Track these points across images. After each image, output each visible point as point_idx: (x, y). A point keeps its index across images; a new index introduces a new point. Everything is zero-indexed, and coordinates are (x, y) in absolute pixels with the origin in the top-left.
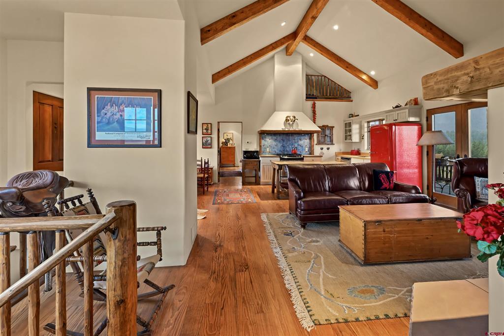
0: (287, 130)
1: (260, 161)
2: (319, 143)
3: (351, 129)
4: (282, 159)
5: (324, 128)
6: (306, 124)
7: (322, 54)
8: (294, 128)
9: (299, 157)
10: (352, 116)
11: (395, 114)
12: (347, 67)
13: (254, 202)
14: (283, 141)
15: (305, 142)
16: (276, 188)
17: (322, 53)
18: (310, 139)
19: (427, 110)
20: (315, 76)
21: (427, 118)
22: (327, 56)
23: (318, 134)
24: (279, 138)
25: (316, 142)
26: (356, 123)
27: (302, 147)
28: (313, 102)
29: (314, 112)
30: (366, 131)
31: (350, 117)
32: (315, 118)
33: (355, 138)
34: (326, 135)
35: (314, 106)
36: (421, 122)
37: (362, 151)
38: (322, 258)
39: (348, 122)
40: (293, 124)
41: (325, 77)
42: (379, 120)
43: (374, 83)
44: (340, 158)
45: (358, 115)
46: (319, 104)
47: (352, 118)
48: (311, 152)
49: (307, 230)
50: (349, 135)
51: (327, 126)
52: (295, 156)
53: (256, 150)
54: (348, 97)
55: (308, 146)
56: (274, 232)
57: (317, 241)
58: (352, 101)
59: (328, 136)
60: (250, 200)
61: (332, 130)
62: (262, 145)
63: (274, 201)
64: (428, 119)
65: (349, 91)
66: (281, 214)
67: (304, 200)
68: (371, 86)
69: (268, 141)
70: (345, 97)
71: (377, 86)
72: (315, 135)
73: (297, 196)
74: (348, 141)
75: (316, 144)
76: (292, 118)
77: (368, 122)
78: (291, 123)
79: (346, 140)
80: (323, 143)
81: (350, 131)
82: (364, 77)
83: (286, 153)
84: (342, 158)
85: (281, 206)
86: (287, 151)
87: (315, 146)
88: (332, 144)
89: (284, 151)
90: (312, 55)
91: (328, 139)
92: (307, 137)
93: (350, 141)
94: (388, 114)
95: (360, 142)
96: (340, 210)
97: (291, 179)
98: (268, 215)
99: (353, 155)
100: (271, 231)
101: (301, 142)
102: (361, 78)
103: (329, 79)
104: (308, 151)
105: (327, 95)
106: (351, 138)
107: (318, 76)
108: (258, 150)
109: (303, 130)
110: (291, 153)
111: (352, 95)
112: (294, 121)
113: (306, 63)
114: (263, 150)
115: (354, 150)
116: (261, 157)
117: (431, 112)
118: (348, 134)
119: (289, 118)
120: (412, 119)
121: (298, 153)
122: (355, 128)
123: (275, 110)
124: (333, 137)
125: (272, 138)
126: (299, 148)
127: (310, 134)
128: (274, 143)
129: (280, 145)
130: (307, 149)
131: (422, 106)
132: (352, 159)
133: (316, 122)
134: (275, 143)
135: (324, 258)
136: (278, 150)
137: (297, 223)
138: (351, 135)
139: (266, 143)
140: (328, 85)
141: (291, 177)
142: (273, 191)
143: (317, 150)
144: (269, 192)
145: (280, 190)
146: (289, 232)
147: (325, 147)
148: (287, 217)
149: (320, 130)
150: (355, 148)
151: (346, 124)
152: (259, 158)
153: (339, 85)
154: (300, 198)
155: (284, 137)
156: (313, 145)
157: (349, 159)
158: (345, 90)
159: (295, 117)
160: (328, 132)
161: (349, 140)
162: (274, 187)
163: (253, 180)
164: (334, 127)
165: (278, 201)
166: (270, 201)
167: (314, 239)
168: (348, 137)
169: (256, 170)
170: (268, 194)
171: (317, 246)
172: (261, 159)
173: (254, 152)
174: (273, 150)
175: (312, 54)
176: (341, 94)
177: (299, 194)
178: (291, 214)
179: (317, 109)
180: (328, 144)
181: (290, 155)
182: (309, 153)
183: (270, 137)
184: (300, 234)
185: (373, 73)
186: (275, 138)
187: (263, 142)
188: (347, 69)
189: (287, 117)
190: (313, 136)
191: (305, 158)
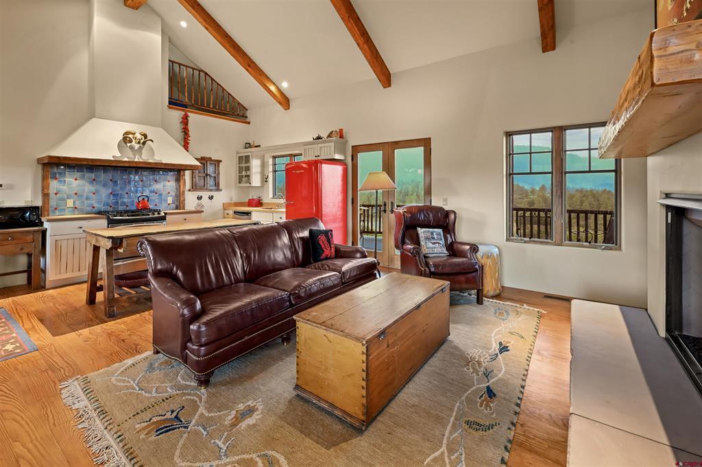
0: (126, 159)
1: (44, 233)
2: (194, 188)
3: (249, 167)
4: (112, 223)
5: (204, 160)
6: (168, 152)
7: (206, 28)
8: (145, 157)
9: (156, 215)
10: (248, 145)
11: (317, 146)
12: (249, 66)
13: (28, 348)
14: (115, 183)
15: (167, 185)
16: (101, 289)
17: (208, 27)
18: (178, 180)
19: (353, 147)
20: (187, 66)
21: (352, 156)
22: (216, 35)
23: (193, 173)
24: (102, 176)
25: (188, 186)
26: (257, 157)
27: (161, 195)
28: (183, 113)
29: (186, 131)
30: (271, 170)
31: (246, 148)
32: (188, 144)
33: (256, 181)
34: (207, 175)
35: (185, 120)
36: (346, 162)
37: (265, 201)
38: (282, 460)
39: (244, 155)
40: (141, 149)
41: (206, 74)
42: (291, 155)
43: (285, 102)
44: (231, 212)
45: (259, 146)
46: (195, 118)
47: (250, 149)
48: (179, 204)
49: (215, 385)
50: (246, 176)
51: (210, 159)
52: (142, 214)
53: (30, 205)
54: (243, 116)
55: (173, 194)
56: (120, 438)
57: (250, 411)
58: (249, 123)
59: (210, 176)
60: (9, 347)
61: (218, 166)
62: (52, 191)
63: (98, 329)
64: (354, 158)
65: (244, 107)
66: (129, 361)
67: (205, 319)
68: (281, 104)
69: (72, 183)
70: (238, 115)
71: (289, 105)
72: (188, 173)
73: (186, 311)
74: (243, 185)
75: (190, 190)
76: (138, 136)
77: (274, 157)
78: (137, 146)
79: (240, 183)
80: (203, 188)
81: (248, 169)
82: (273, 88)
83: (121, 208)
84: (235, 212)
85: (124, 336)
86: (124, 204)
87: (186, 193)
88: (218, 189)
89: (117, 203)
90: (184, 24)
91: (211, 182)
92: (171, 176)
93: (248, 185)
94: (306, 147)
95: (262, 186)
96: (298, 324)
97: (160, 271)
98: (87, 382)
99: (253, 207)
100: (110, 440)
101: (157, 187)
102: (268, 88)
103: (212, 79)
104: (173, 203)
105: (208, 106)
106: (249, 179)
107: (193, 69)
108: (39, 203)
109: (164, 162)
110: (134, 208)
111: (248, 114)
112: (144, 143)
113: (170, 39)
114: (53, 203)
115: (253, 200)
116: (48, 221)
117: (356, 149)
118: (244, 173)
119: (131, 136)
120: (337, 157)
121: (152, 206)
122: (255, 164)
123: (92, 115)
124: (219, 178)
125: (83, 177)
126: (153, 197)
127: (178, 170)
128: (88, 188)
129: (104, 192)
130: (170, 200)
131: (347, 141)
132: (253, 214)
133: (189, 149)
134: (93, 189)
135: (286, 458)
136: (99, 202)
137: (184, 376)
138: (248, 176)
139: (64, 188)
140: (212, 90)
141: (159, 267)
142: (91, 300)
143: (191, 201)
144: (78, 305)
145: (116, 296)
146: (168, 415)
147: (205, 194)
148: (151, 367)
149: (198, 163)
150: (254, 195)
151: (240, 158)
152: (41, 224)
153: (229, 94)
154: (195, 317)
155: (117, 175)
156: (184, 192)
157: (248, 214)
158: (239, 104)
159: (145, 136)
160: (210, 169)
161: (246, 182)
162: (94, 289)
163: (21, 279)
164: (221, 161)
165: (112, 325)
166: (85, 332)
167: (241, 407)
168: (244, 179)
169: (29, 255)
170: (76, 310)
171: (254, 425)
172: (46, 225)
173: (23, 210)
174: (86, 202)
175: (186, 22)
176: (232, 110)
177: (189, 304)
178: (158, 352)
179: (190, 126)
180: (211, 190)
181: (133, 212)
182: (174, 206)
183: (77, 174)
184: (202, 410)
185: (285, 85)
186: (93, 176)
187: (54, 185)
188: (249, 68)
189: (127, 133)
190: (184, 175)
191: (168, 217)
